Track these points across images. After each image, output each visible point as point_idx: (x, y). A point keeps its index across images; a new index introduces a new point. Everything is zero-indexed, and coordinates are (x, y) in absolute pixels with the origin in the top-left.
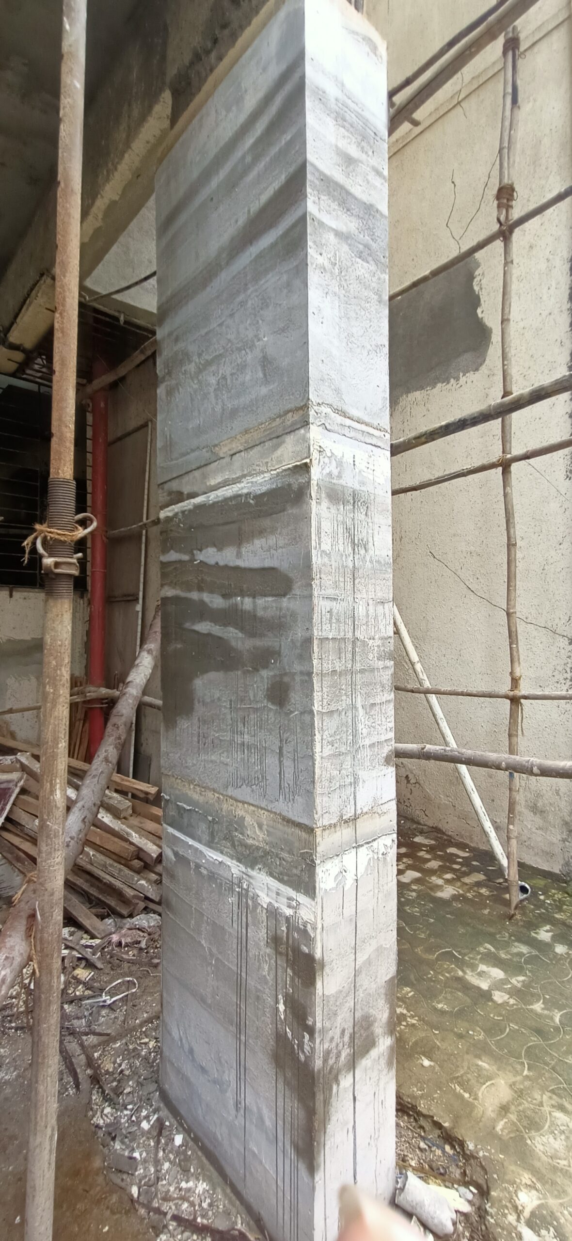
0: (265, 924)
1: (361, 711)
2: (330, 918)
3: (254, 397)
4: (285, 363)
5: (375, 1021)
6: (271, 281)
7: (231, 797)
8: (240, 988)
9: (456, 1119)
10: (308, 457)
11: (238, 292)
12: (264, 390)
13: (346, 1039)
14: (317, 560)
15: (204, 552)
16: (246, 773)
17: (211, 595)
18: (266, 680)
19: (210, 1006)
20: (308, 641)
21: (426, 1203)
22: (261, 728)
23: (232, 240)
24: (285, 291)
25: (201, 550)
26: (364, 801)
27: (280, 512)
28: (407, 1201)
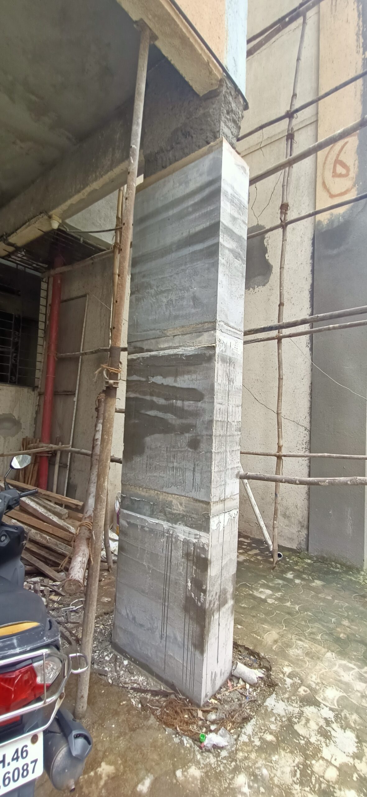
0: (182, 548)
1: (228, 453)
2: (214, 542)
3: (188, 312)
4: (205, 301)
5: (227, 592)
6: (199, 265)
7: (165, 492)
8: (166, 581)
9: (255, 646)
10: (215, 343)
11: (181, 265)
12: (193, 311)
13: (217, 597)
14: (216, 387)
15: (154, 378)
16: (174, 481)
17: (158, 398)
18: (188, 438)
19: (147, 594)
20: (211, 421)
21: (246, 672)
22: (184, 459)
23: (179, 241)
24: (207, 271)
25: (153, 377)
26: (228, 494)
27: (199, 364)
28: (238, 672)
